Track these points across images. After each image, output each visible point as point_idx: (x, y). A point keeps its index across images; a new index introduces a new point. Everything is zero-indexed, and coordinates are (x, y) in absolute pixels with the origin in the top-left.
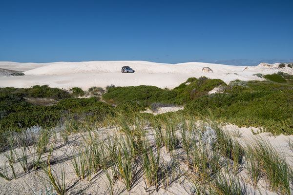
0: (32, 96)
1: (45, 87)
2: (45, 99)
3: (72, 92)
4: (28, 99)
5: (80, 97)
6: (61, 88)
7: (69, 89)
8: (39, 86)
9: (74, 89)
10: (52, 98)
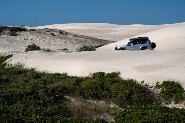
0: (81, 94)
1: (114, 76)
2: (102, 102)
3: (159, 91)
4: (73, 100)
5: (172, 105)
6: (139, 81)
7: (155, 84)
8: (103, 74)
9: (167, 84)
10: (115, 102)
